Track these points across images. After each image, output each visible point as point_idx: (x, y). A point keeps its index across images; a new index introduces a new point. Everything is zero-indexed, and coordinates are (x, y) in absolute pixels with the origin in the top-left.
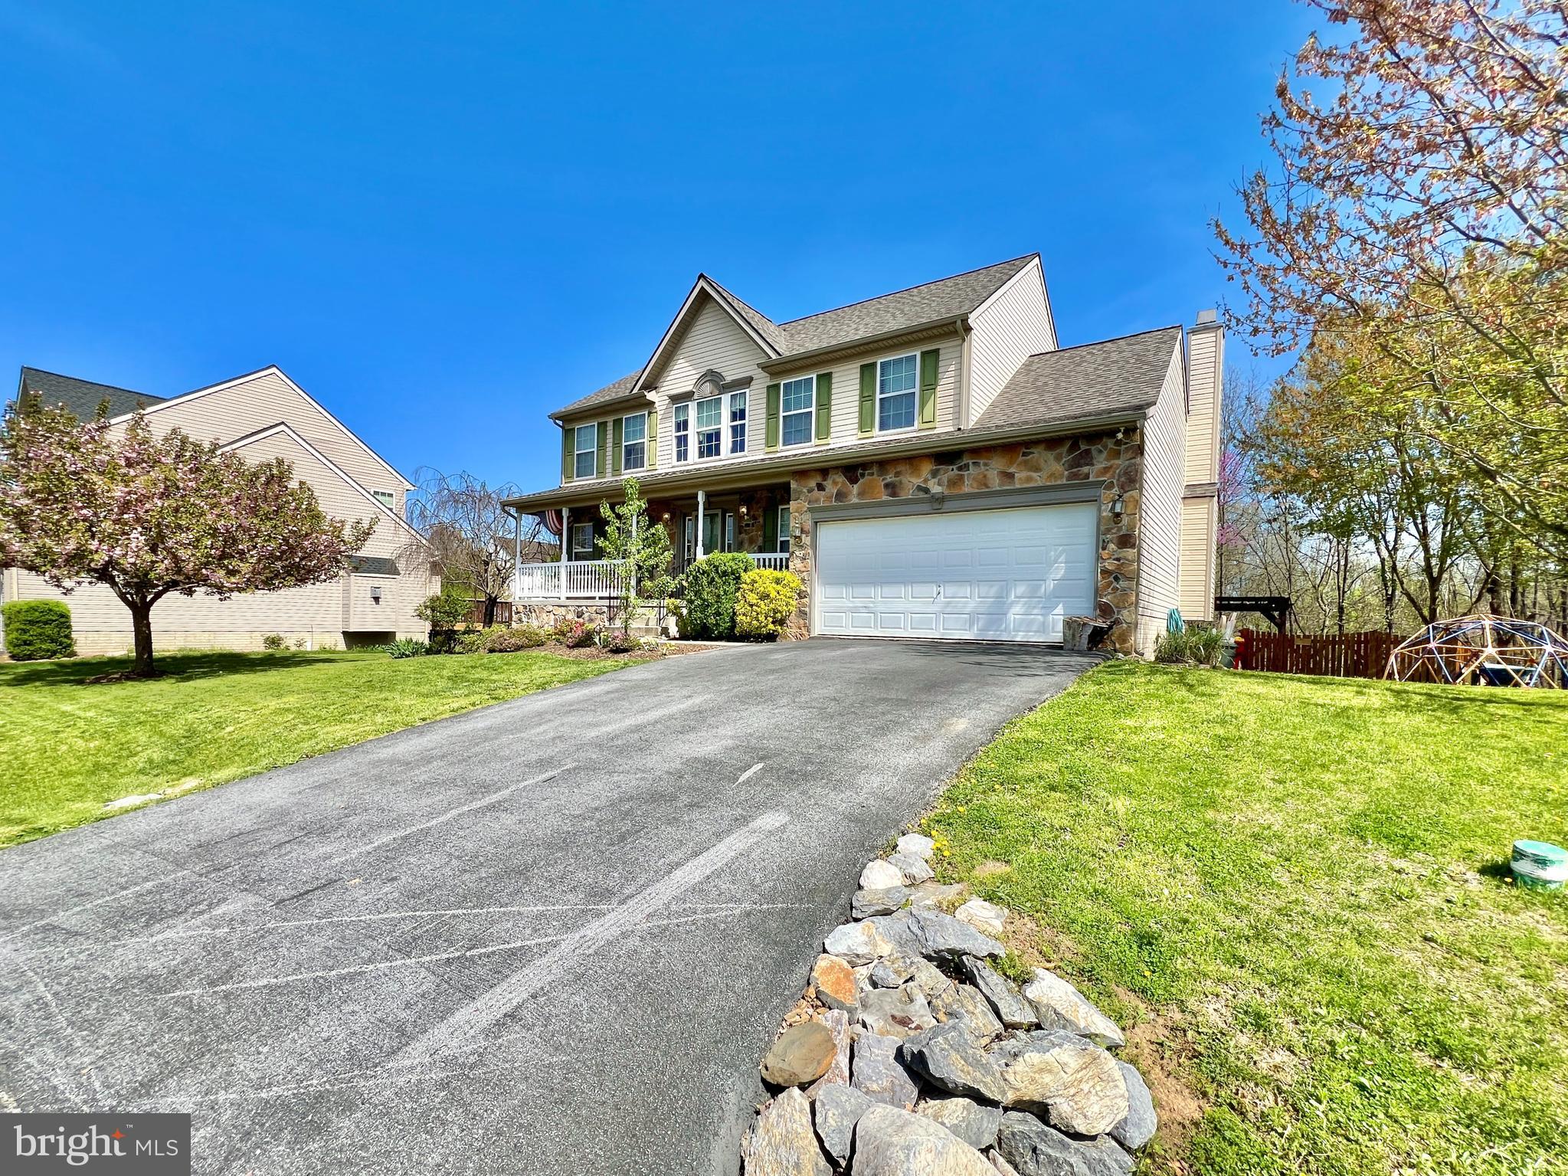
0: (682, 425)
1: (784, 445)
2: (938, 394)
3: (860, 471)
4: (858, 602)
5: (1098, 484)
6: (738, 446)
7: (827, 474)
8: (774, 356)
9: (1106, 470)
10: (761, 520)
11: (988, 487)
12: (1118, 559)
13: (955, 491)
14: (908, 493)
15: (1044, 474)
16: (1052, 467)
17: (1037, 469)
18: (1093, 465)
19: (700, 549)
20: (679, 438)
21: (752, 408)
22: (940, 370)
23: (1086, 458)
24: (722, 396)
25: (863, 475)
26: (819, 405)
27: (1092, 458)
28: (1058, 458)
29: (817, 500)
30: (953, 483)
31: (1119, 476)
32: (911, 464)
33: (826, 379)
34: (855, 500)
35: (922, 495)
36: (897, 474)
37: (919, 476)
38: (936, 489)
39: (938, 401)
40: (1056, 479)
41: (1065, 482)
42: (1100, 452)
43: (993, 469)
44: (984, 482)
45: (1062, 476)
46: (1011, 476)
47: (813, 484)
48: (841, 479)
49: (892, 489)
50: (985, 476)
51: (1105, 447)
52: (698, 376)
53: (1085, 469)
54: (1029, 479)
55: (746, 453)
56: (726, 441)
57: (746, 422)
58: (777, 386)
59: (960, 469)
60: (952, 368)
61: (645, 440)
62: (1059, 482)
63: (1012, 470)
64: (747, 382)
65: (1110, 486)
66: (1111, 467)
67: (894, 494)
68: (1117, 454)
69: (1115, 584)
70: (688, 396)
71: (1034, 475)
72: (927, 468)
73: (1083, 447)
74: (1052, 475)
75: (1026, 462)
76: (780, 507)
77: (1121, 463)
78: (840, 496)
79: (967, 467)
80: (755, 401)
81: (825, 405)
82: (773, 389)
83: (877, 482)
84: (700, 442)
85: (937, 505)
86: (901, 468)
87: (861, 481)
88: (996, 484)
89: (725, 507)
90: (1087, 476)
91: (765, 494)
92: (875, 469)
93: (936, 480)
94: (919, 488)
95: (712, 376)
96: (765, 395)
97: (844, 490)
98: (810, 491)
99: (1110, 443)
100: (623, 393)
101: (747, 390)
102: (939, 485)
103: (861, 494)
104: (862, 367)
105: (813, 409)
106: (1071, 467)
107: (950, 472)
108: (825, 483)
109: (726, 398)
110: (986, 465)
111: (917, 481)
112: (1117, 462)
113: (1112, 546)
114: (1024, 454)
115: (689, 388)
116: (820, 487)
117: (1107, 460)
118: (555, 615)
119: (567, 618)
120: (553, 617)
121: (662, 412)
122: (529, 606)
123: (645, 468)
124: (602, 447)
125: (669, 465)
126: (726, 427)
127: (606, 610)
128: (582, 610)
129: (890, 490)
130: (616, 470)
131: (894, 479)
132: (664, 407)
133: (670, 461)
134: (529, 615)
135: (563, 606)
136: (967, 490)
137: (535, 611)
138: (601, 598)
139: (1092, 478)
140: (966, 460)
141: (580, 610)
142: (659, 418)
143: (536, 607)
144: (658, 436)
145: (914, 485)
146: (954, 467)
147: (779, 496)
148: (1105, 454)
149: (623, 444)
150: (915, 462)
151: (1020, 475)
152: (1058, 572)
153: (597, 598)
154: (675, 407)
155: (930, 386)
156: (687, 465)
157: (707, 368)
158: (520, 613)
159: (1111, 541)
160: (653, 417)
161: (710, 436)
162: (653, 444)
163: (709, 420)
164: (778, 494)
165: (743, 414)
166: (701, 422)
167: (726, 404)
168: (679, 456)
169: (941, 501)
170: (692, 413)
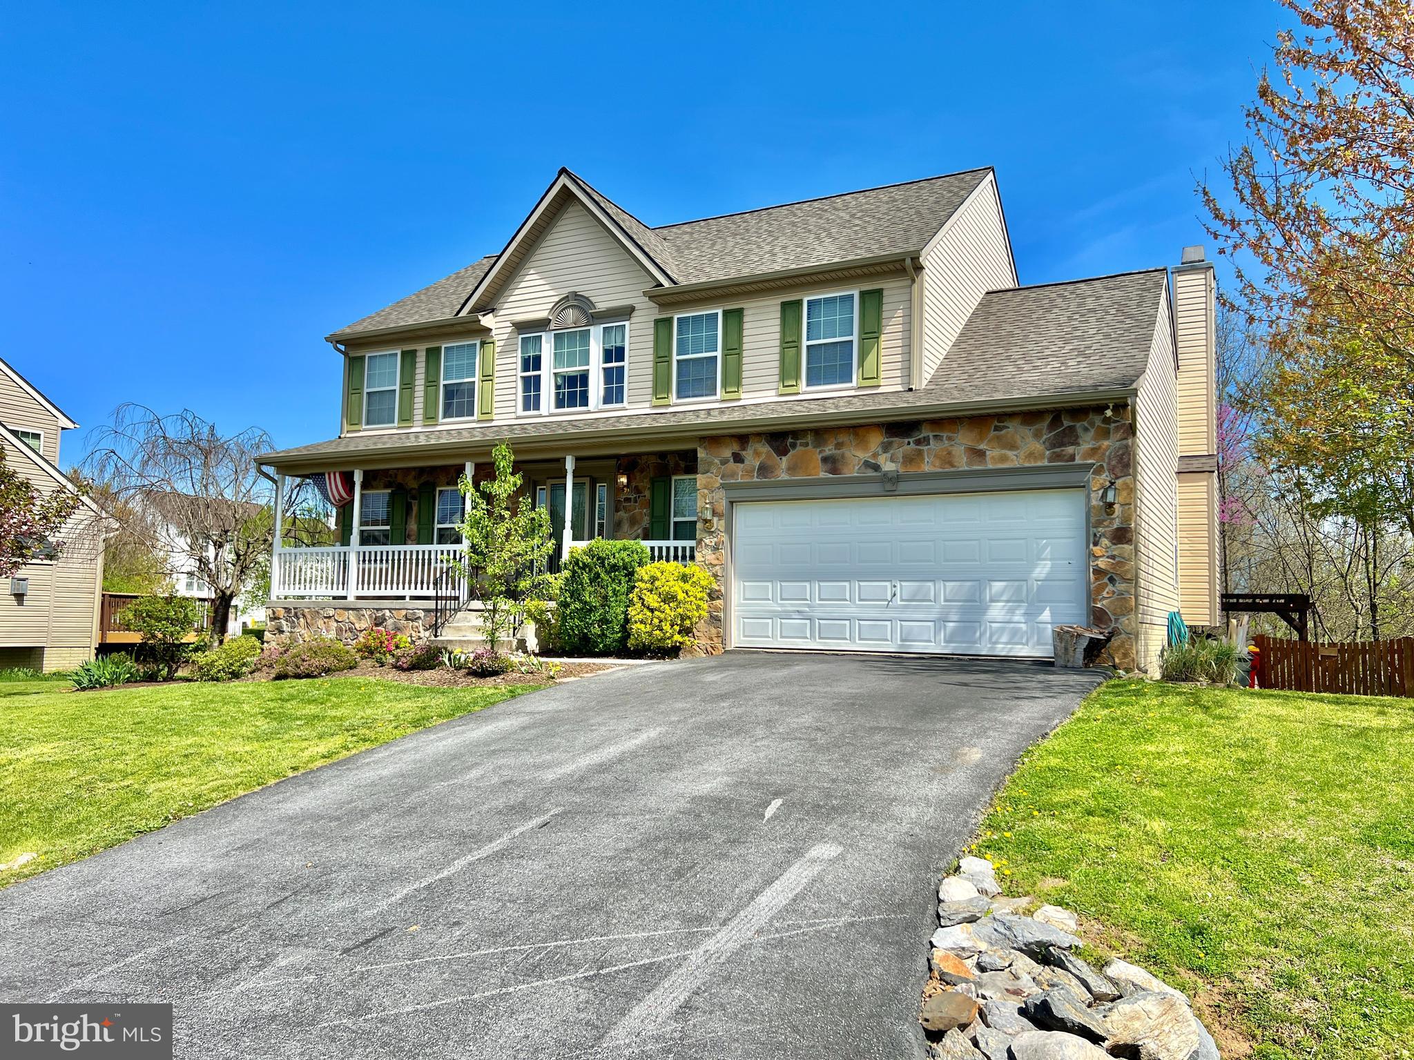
0: (532, 363)
1: (679, 397)
2: (883, 345)
3: (790, 440)
4: (790, 605)
5: (1086, 467)
6: (613, 394)
7: (747, 442)
8: (666, 284)
9: (1094, 451)
10: (647, 493)
11: (953, 466)
12: (1113, 557)
13: (912, 469)
14: (852, 469)
15: (1022, 453)
16: (1030, 445)
17: (1013, 447)
18: (1078, 444)
19: (568, 533)
20: (526, 380)
21: (633, 346)
22: (885, 315)
23: (1070, 437)
24: (592, 328)
25: (794, 446)
26: (727, 351)
27: (1077, 437)
28: (1037, 435)
29: (733, 475)
30: (910, 459)
31: (1110, 459)
32: (856, 435)
33: (735, 318)
34: (784, 476)
35: (871, 473)
36: (839, 446)
37: (866, 449)
38: (888, 466)
39: (883, 352)
40: (1036, 459)
41: (1046, 463)
42: (1086, 430)
43: (960, 444)
44: (948, 459)
45: (1042, 456)
46: (981, 454)
47: (727, 453)
48: (764, 449)
49: (832, 463)
50: (949, 453)
51: (1092, 424)
52: (557, 299)
53: (1070, 449)
54: (1004, 459)
55: (625, 404)
56: (596, 387)
57: (626, 364)
58: (670, 320)
59: (918, 442)
60: (900, 313)
61: (476, 379)
62: (1039, 464)
63: (982, 447)
64: (627, 312)
65: (1099, 471)
66: (1099, 448)
67: (834, 471)
68: (1106, 434)
69: (1110, 586)
70: (542, 324)
71: (1010, 453)
72: (876, 440)
73: (1066, 423)
74: (1031, 455)
75: (998, 437)
76: (674, 478)
77: (1110, 444)
78: (764, 470)
79: (926, 441)
80: (637, 338)
81: (734, 349)
82: (663, 325)
83: (812, 456)
84: (558, 387)
85: (890, 486)
86: (843, 438)
87: (792, 452)
88: (963, 463)
89: (595, 475)
90: (1072, 458)
91: (653, 460)
92: (810, 438)
93: (888, 455)
94: (867, 464)
95: (576, 301)
96: (652, 331)
97: (769, 463)
98: (724, 462)
99: (1098, 420)
100: (445, 315)
101: (627, 323)
102: (892, 460)
103: (792, 469)
104: (784, 305)
105: (719, 354)
106: (1053, 446)
107: (904, 446)
108: (744, 453)
109: (596, 332)
110: (949, 439)
111: (863, 455)
112: (1106, 443)
113: (1105, 542)
114: (996, 429)
115: (543, 315)
116: (738, 458)
117: (1096, 439)
118: (337, 622)
119: (357, 626)
120: (335, 624)
121: (502, 343)
122: (295, 608)
123: (475, 417)
124: (408, 385)
125: (513, 416)
126: (596, 369)
127: (422, 614)
128: (384, 615)
129: (829, 465)
130: (430, 417)
131: (834, 452)
132: (506, 336)
133: (513, 409)
134: (294, 622)
135: (352, 609)
136: (927, 468)
137: (304, 616)
138: (413, 598)
139: (1078, 461)
140: (925, 432)
141: (380, 614)
142: (498, 350)
143: (306, 610)
144: (496, 374)
145: (860, 460)
146: (911, 440)
147: (672, 464)
148: (1092, 432)
149: (442, 382)
150: (861, 431)
151: (993, 453)
152: (1042, 570)
153: (408, 599)
154: (521, 336)
155: (871, 334)
156: (540, 416)
157: (565, 292)
158: (279, 619)
159: (1103, 535)
160: (489, 348)
161: (572, 380)
162: (488, 385)
163: (572, 358)
164: (671, 461)
165: (620, 354)
166: (559, 359)
167: (596, 341)
168: (526, 404)
169: (896, 481)
170: (547, 348)
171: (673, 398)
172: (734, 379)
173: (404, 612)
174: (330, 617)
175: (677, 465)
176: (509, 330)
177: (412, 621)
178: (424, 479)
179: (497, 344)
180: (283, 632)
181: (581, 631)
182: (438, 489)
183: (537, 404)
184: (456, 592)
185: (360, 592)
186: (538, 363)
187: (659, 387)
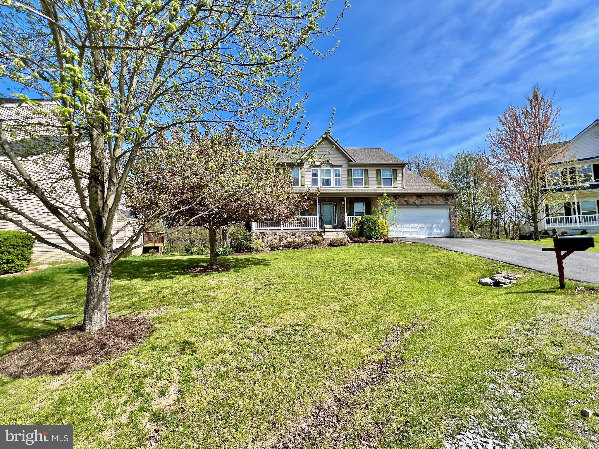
0: (315, 175)
3: (397, 196)
5: (450, 205)
6: (338, 183)
7: (389, 196)
8: (354, 162)
9: (451, 202)
12: (455, 220)
13: (422, 204)
14: (411, 203)
16: (441, 201)
17: (439, 201)
19: (346, 214)
20: (314, 179)
21: (343, 174)
22: (398, 174)
23: (447, 199)
24: (331, 169)
26: (365, 177)
27: (449, 200)
30: (422, 202)
31: (453, 203)
32: (411, 197)
33: (366, 171)
34: (397, 204)
35: (414, 204)
36: (407, 199)
38: (417, 203)
39: (398, 181)
43: (430, 199)
45: (443, 202)
46: (433, 201)
49: (407, 202)
50: (428, 201)
52: (322, 161)
53: (447, 202)
54: (437, 202)
55: (341, 186)
56: (333, 182)
57: (340, 177)
59: (422, 199)
60: (401, 173)
61: (299, 177)
62: (443, 204)
64: (340, 166)
67: (407, 203)
68: (453, 199)
69: (455, 224)
70: (318, 166)
72: (415, 198)
73: (447, 197)
75: (436, 199)
77: (454, 201)
79: (424, 199)
80: (343, 172)
81: (367, 177)
82: (350, 170)
83: (403, 200)
84: (323, 181)
85: (418, 206)
86: (408, 197)
87: (398, 199)
88: (430, 203)
89: (334, 202)
92: (402, 196)
93: (417, 201)
94: (413, 202)
95: (327, 162)
96: (347, 171)
97: (393, 201)
99: (451, 197)
101: (341, 169)
103: (399, 202)
104: (377, 170)
105: (363, 178)
106: (445, 201)
107: (420, 199)
109: (333, 170)
110: (428, 199)
111: (413, 200)
114: (435, 197)
115: (319, 164)
117: (451, 200)
118: (279, 235)
119: (286, 236)
121: (306, 169)
123: (300, 186)
125: (311, 187)
126: (333, 177)
132: (308, 168)
133: (311, 185)
134: (263, 236)
136: (424, 203)
137: (267, 234)
139: (449, 203)
140: (424, 197)
142: (305, 171)
144: (305, 176)
151: (435, 201)
154: (312, 169)
155: (395, 177)
156: (319, 187)
157: (325, 160)
158: (258, 235)
159: (453, 216)
160: (303, 170)
161: (326, 180)
162: (303, 179)
163: (326, 175)
164: (353, 199)
165: (339, 175)
166: (323, 175)
167: (333, 172)
168: (314, 184)
169: (419, 205)
170: (319, 172)
171: (353, 186)
172: (367, 184)
173: (301, 233)
174: (276, 234)
175: (355, 200)
176: (308, 166)
183: (317, 184)
184: (316, 228)
185: (285, 228)
186: (317, 175)
187: (350, 183)
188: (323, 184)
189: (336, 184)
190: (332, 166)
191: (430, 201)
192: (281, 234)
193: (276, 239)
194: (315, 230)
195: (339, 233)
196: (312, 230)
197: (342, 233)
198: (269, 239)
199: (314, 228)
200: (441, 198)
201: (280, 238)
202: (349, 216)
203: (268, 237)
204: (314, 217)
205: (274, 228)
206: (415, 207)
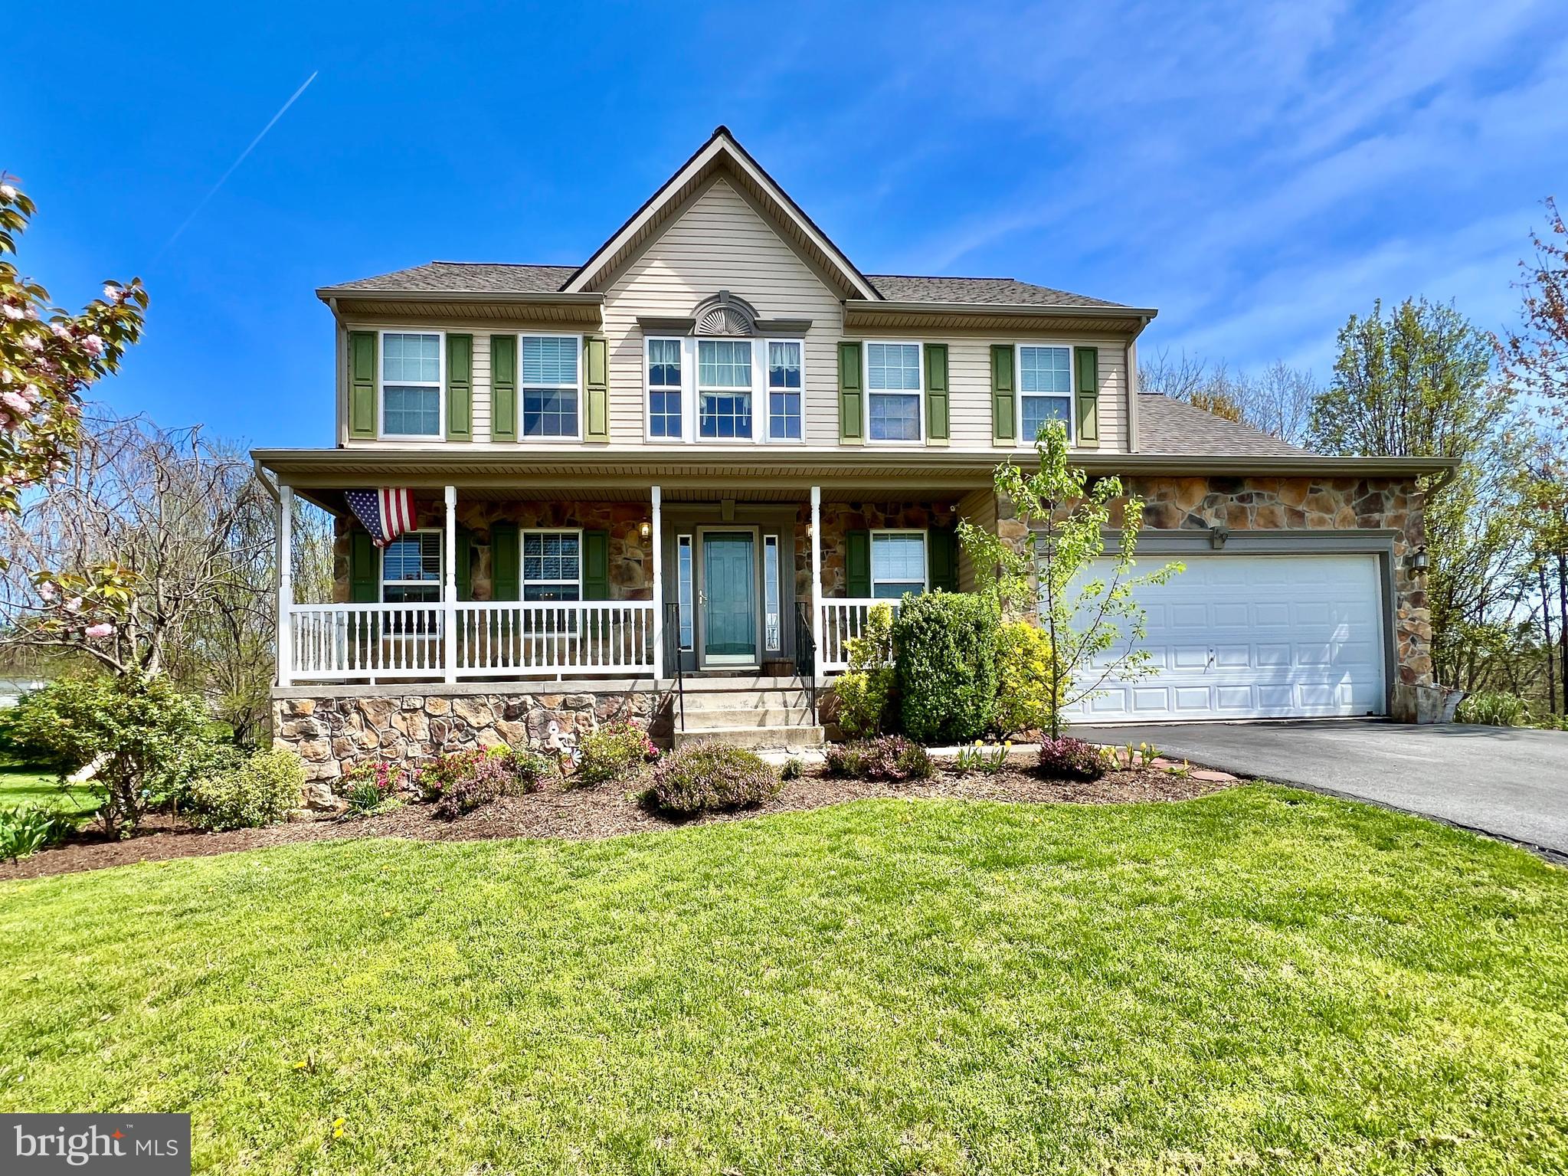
0: (667, 374)
1: (872, 437)
2: (1100, 406)
5: (1389, 534)
6: (785, 427)
8: (870, 297)
9: (1398, 519)
10: (840, 549)
11: (1277, 526)
12: (1411, 619)
14: (1178, 524)
15: (1337, 516)
16: (1342, 511)
17: (1329, 510)
18: (1382, 511)
19: (817, 587)
20: (656, 399)
21: (810, 371)
22: (1100, 375)
23: (1374, 504)
24: (752, 341)
26: (931, 390)
27: (1382, 505)
28: (1348, 501)
30: (1237, 516)
31: (1408, 527)
32: (1179, 486)
33: (938, 353)
35: (1196, 529)
36: (1162, 497)
37: (1190, 502)
38: (1213, 523)
39: (1100, 413)
40: (1349, 523)
41: (1357, 529)
42: (1387, 498)
43: (1281, 502)
44: (1270, 519)
45: (1353, 522)
46: (1301, 515)
49: (1158, 516)
50: (1272, 512)
51: (1393, 494)
52: (702, 297)
53: (1376, 516)
54: (1321, 521)
55: (803, 439)
56: (761, 415)
57: (801, 390)
58: (858, 345)
59: (1242, 499)
60: (1114, 375)
61: (579, 386)
62: (1352, 528)
63: (1300, 508)
64: (802, 327)
65: (1399, 539)
66: (1401, 516)
67: (1159, 524)
68: (1403, 503)
69: (1412, 646)
70: (682, 326)
71: (1327, 516)
72: (1200, 493)
73: (1371, 491)
74: (1344, 520)
75: (1317, 500)
76: (873, 532)
77: (1409, 512)
79: (1249, 498)
80: (817, 361)
81: (939, 390)
82: (849, 350)
85: (1216, 542)
86: (1165, 488)
88: (1284, 524)
90: (1378, 524)
92: (1129, 486)
93: (1214, 510)
94: (1192, 519)
95: (732, 305)
96: (835, 356)
99: (1397, 489)
101: (802, 341)
102: (1217, 516)
103: (1111, 520)
104: (993, 348)
105: (921, 392)
106: (1363, 512)
107: (1229, 502)
109: (760, 348)
110: (1271, 498)
111: (1189, 509)
112: (1405, 511)
113: (1407, 605)
114: (1312, 491)
115: (685, 314)
117: (1395, 507)
118: (430, 716)
119: (473, 721)
120: (426, 720)
121: (618, 343)
122: (339, 699)
123: (580, 438)
124: (460, 380)
125: (640, 440)
126: (761, 391)
127: (593, 700)
128: (524, 703)
129: (1153, 518)
130: (501, 430)
131: (1156, 503)
132: (624, 335)
133: (640, 432)
134: (338, 720)
135: (461, 697)
136: (1251, 527)
137: (359, 709)
138: (566, 677)
139: (1383, 527)
140: (1247, 490)
141: (515, 702)
142: (611, 351)
143: (363, 701)
144: (611, 384)
145: (1184, 514)
146: (1234, 496)
147: (868, 515)
148: (1392, 501)
149: (521, 385)
150: (1184, 483)
151: (1312, 515)
152: (1342, 632)
153: (559, 678)
154: (647, 338)
155: (1088, 393)
156: (683, 444)
157: (717, 289)
158: (304, 716)
159: (1406, 599)
160: (597, 348)
161: (725, 404)
162: (597, 396)
163: (725, 376)
164: (867, 512)
165: (794, 378)
166: (706, 374)
167: (761, 355)
168: (657, 428)
169: (1223, 537)
170: (689, 359)
171: (866, 437)
172: (940, 424)
173: (560, 699)
174: (415, 710)
175: (874, 516)
176: (629, 327)
177: (577, 709)
178: (495, 517)
179: (611, 343)
180: (315, 737)
181: (950, 712)
182: (523, 532)
183: (675, 429)
184: (645, 669)
185: (467, 671)
186: (674, 376)
187: (849, 425)
188: (707, 429)
189: (776, 429)
190: (761, 328)
191: (1280, 511)
192: (444, 708)
193: (409, 738)
194: (643, 685)
195: (773, 701)
196: (625, 685)
197: (791, 697)
198: (370, 739)
199: (633, 669)
200: (1340, 496)
201: (436, 731)
202: (838, 602)
203: (367, 724)
204: (633, 605)
205: (404, 672)
206: (1202, 545)
